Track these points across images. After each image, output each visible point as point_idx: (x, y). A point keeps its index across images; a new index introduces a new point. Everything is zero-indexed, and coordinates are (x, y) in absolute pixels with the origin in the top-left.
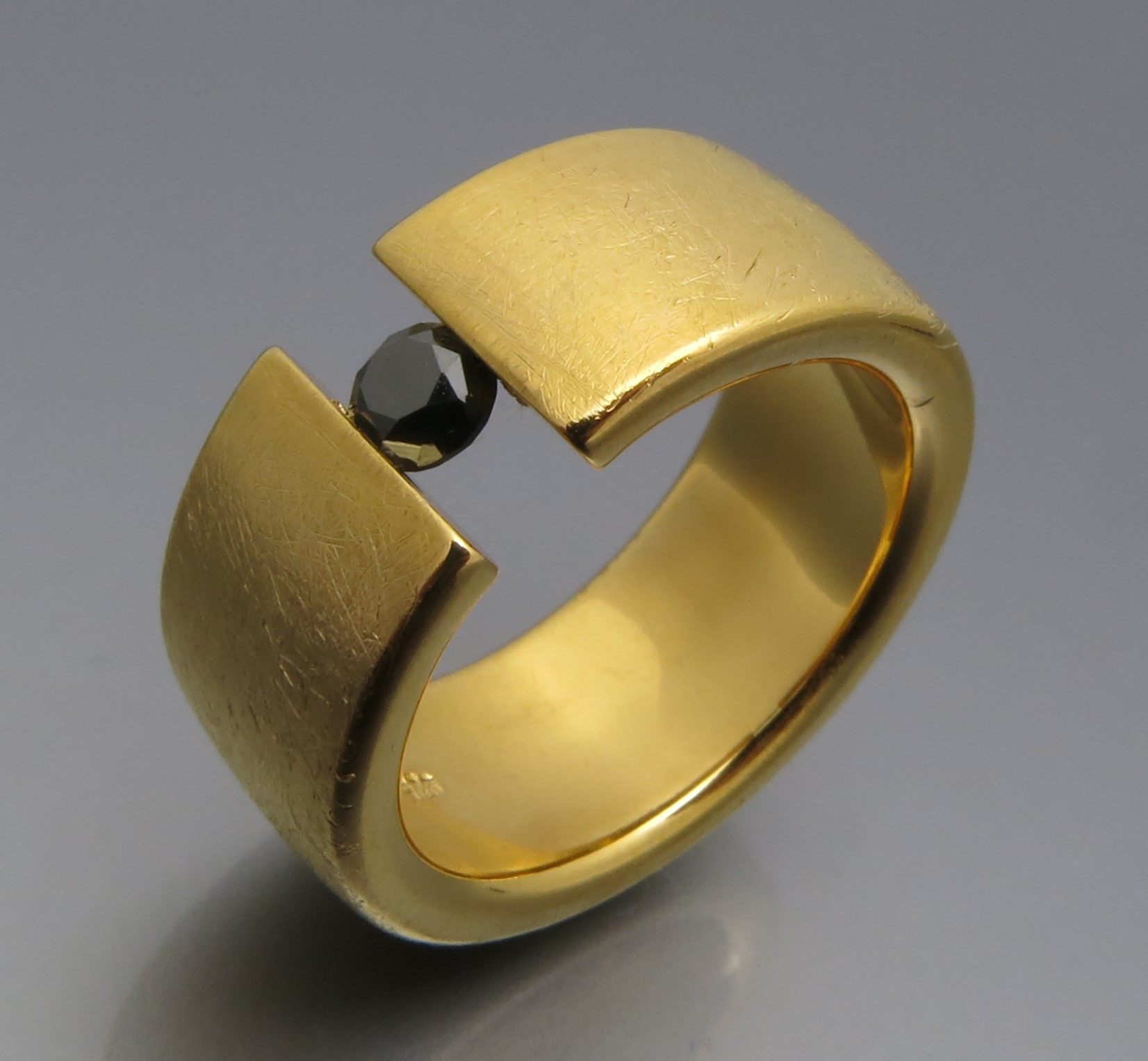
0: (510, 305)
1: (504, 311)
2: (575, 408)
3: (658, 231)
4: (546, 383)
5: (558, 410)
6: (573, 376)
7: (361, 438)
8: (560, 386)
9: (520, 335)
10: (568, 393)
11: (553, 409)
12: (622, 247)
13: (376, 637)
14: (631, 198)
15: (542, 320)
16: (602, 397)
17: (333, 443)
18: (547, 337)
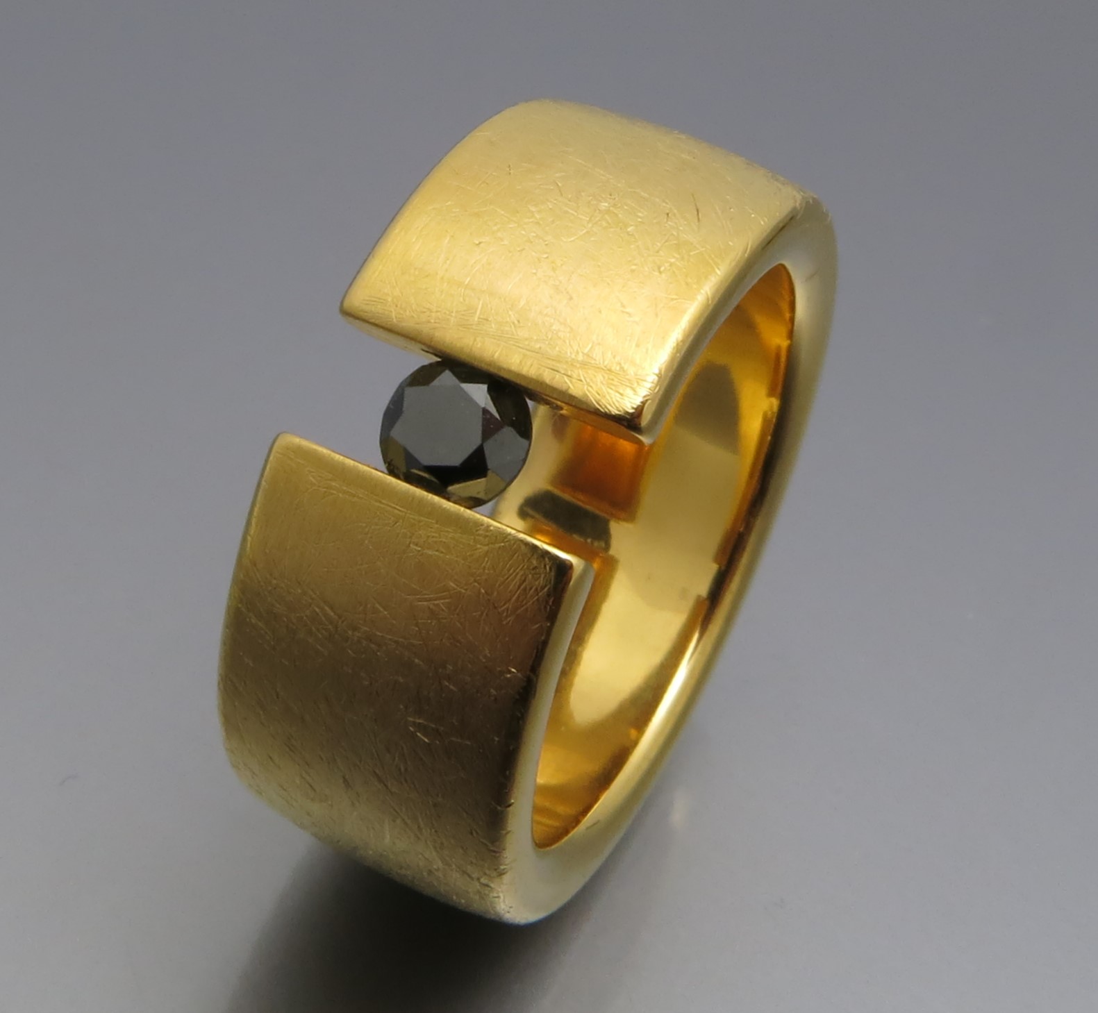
0: (516, 322)
1: (514, 331)
2: (625, 398)
3: (604, 208)
4: (588, 384)
5: (612, 407)
6: (610, 370)
7: (425, 493)
8: (603, 384)
9: (540, 348)
10: (613, 387)
11: (606, 407)
12: (584, 234)
13: (513, 670)
14: (560, 184)
15: (554, 327)
16: (645, 381)
17: (397, 507)
18: (567, 341)
